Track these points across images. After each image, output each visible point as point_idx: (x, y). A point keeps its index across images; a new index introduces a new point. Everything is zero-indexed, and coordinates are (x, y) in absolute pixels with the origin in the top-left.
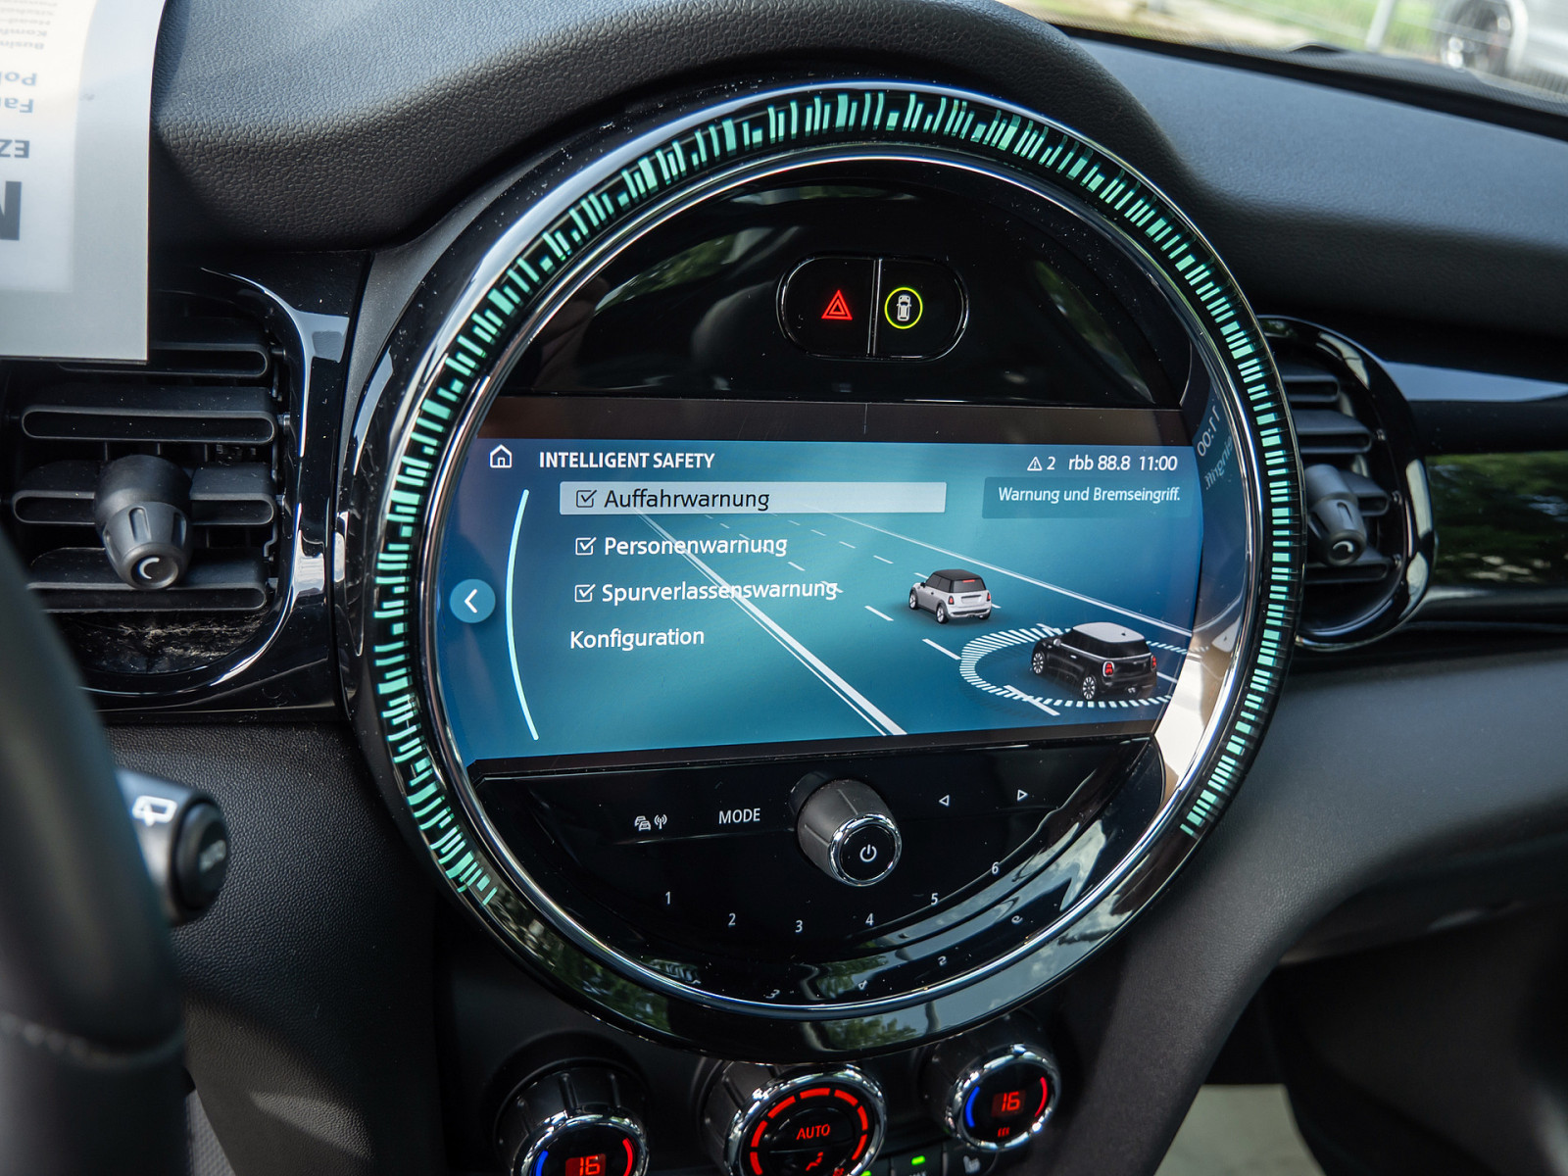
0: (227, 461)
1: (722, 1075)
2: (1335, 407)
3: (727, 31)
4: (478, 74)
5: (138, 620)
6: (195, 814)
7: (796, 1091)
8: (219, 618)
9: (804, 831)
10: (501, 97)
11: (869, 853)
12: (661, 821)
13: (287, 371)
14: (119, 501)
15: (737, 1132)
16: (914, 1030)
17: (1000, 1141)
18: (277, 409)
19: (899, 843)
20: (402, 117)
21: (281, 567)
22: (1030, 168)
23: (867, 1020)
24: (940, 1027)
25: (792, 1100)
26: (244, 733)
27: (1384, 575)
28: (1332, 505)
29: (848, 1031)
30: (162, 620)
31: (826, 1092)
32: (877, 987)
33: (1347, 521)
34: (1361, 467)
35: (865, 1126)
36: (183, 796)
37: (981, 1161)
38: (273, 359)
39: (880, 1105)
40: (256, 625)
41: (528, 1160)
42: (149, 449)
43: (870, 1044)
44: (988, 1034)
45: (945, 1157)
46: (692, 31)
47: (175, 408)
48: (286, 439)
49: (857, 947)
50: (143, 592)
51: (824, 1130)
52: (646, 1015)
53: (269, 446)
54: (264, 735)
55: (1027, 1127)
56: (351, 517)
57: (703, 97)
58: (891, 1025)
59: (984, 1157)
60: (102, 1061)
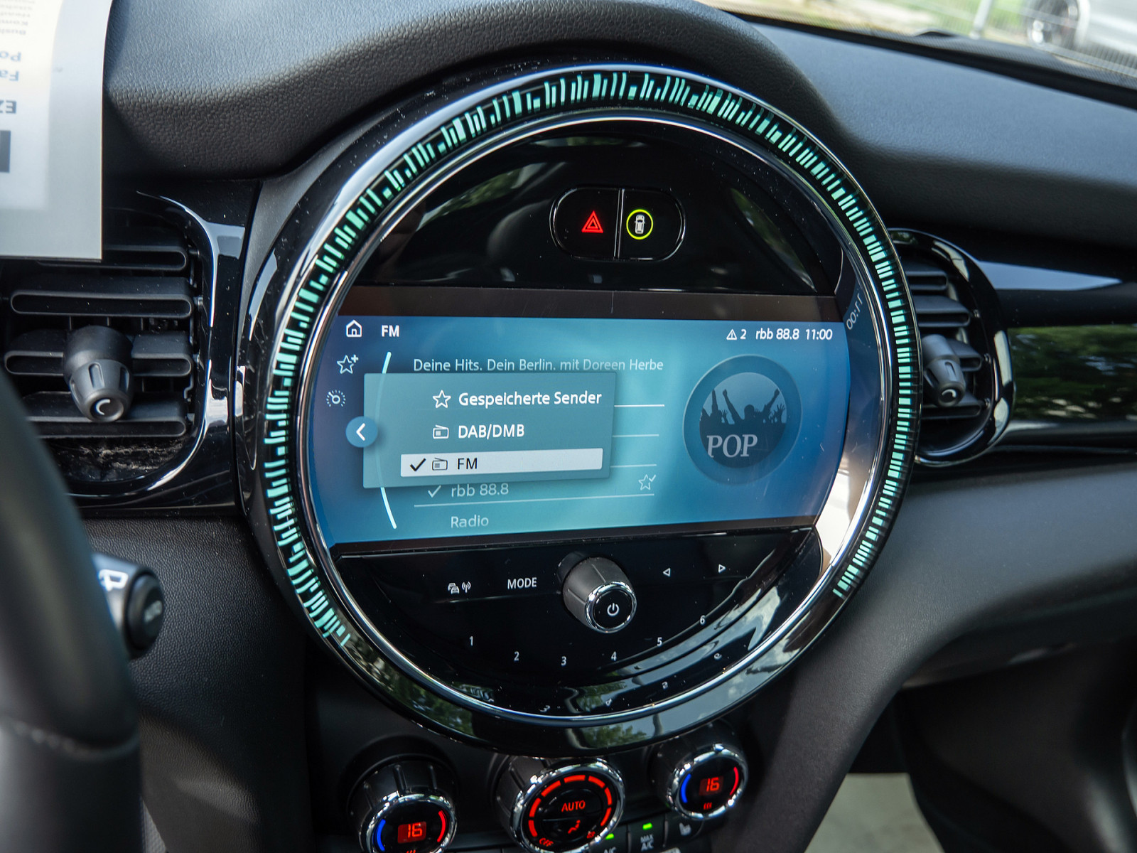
0: (157, 330)
1: (508, 766)
2: (945, 294)
3: (515, 27)
4: (338, 56)
5: (94, 443)
6: (141, 582)
7: (561, 777)
8: (152, 442)
9: (568, 593)
10: (355, 72)
11: (613, 610)
12: (467, 587)
13: (200, 266)
14: (81, 359)
15: (519, 806)
16: (645, 734)
17: (705, 812)
18: (193, 293)
19: (635, 602)
20: (283, 86)
21: (196, 406)
22: (729, 126)
23: (612, 727)
24: (664, 731)
25: (558, 784)
26: (169, 524)
27: (978, 413)
28: (942, 364)
29: (599, 734)
30: (111, 444)
31: (582, 778)
32: (619, 704)
33: (952, 375)
34: (962, 337)
35: (610, 802)
36: (132, 570)
37: (691, 827)
38: (191, 257)
39: (621, 787)
40: (179, 447)
41: (371, 826)
42: (101, 322)
43: (614, 744)
44: (696, 737)
45: (666, 824)
46: (490, 27)
47: (121, 292)
48: (200, 315)
49: (606, 676)
50: (98, 423)
51: (581, 805)
52: (457, 724)
53: (188, 320)
54: (184, 525)
55: (724, 803)
56: (248, 371)
57: (498, 74)
58: (629, 730)
59: (694, 823)
60: (85, 754)
